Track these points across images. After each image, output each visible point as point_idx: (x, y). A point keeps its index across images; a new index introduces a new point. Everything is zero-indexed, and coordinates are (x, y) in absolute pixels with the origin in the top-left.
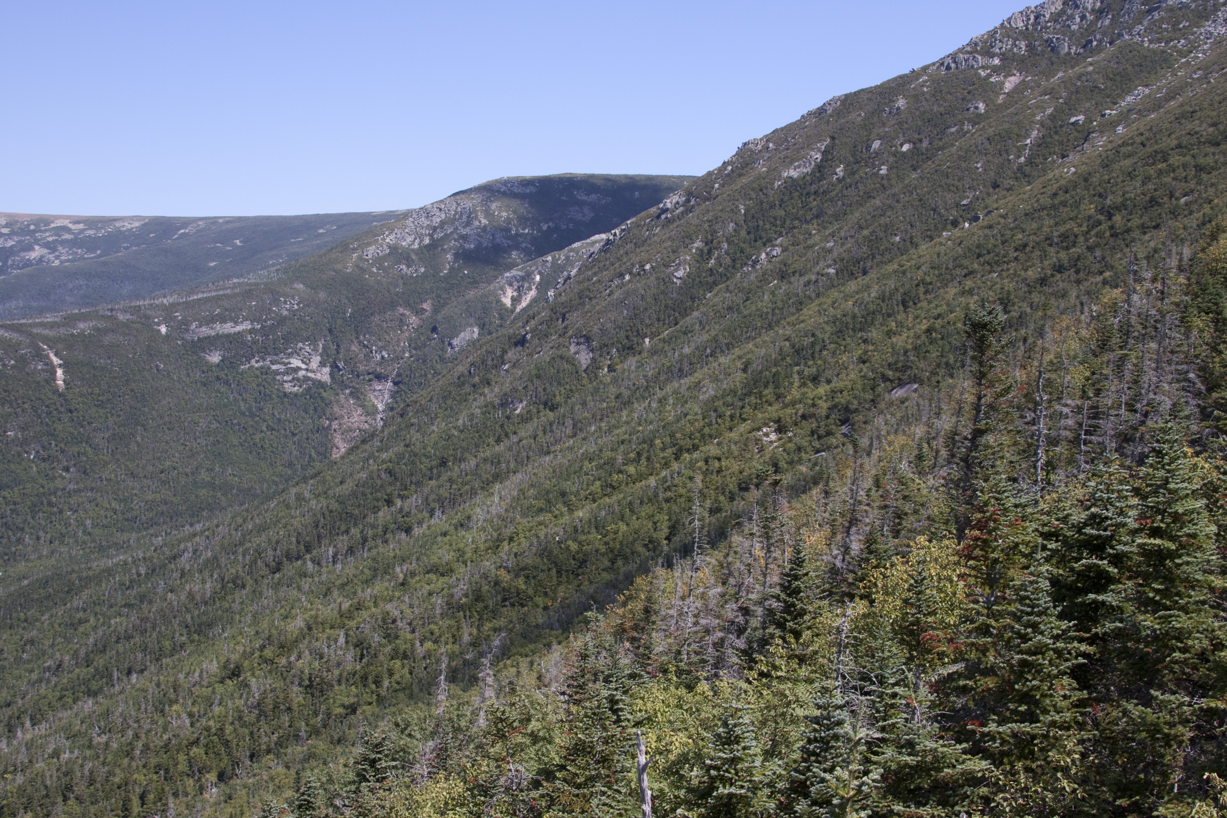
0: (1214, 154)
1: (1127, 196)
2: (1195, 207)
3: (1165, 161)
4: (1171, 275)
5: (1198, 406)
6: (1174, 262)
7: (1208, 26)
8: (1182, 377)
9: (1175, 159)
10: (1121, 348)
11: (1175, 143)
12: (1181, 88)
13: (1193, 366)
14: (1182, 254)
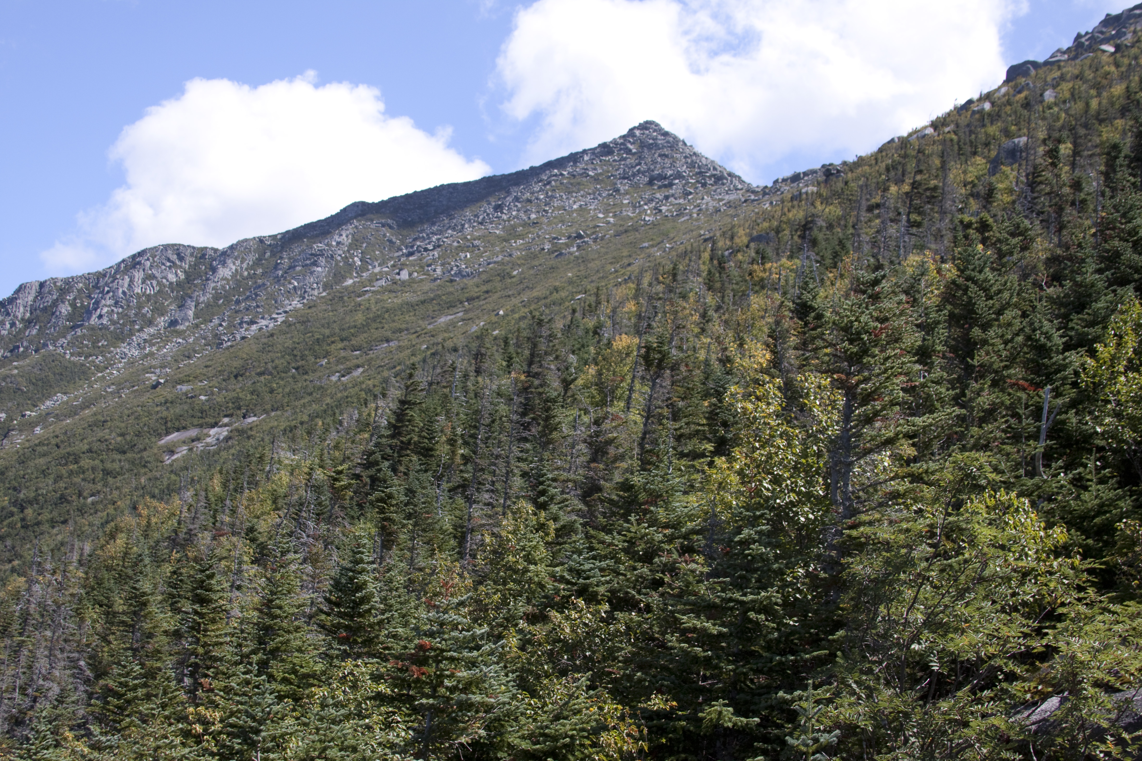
0: (120, 461)
1: (40, 492)
2: (100, 507)
3: (76, 463)
4: (71, 568)
5: (86, 691)
6: (75, 557)
7: (123, 347)
8: (73, 663)
9: (86, 462)
10: (21, 634)
11: (87, 447)
12: (96, 399)
13: (85, 655)
14: (82, 549)
